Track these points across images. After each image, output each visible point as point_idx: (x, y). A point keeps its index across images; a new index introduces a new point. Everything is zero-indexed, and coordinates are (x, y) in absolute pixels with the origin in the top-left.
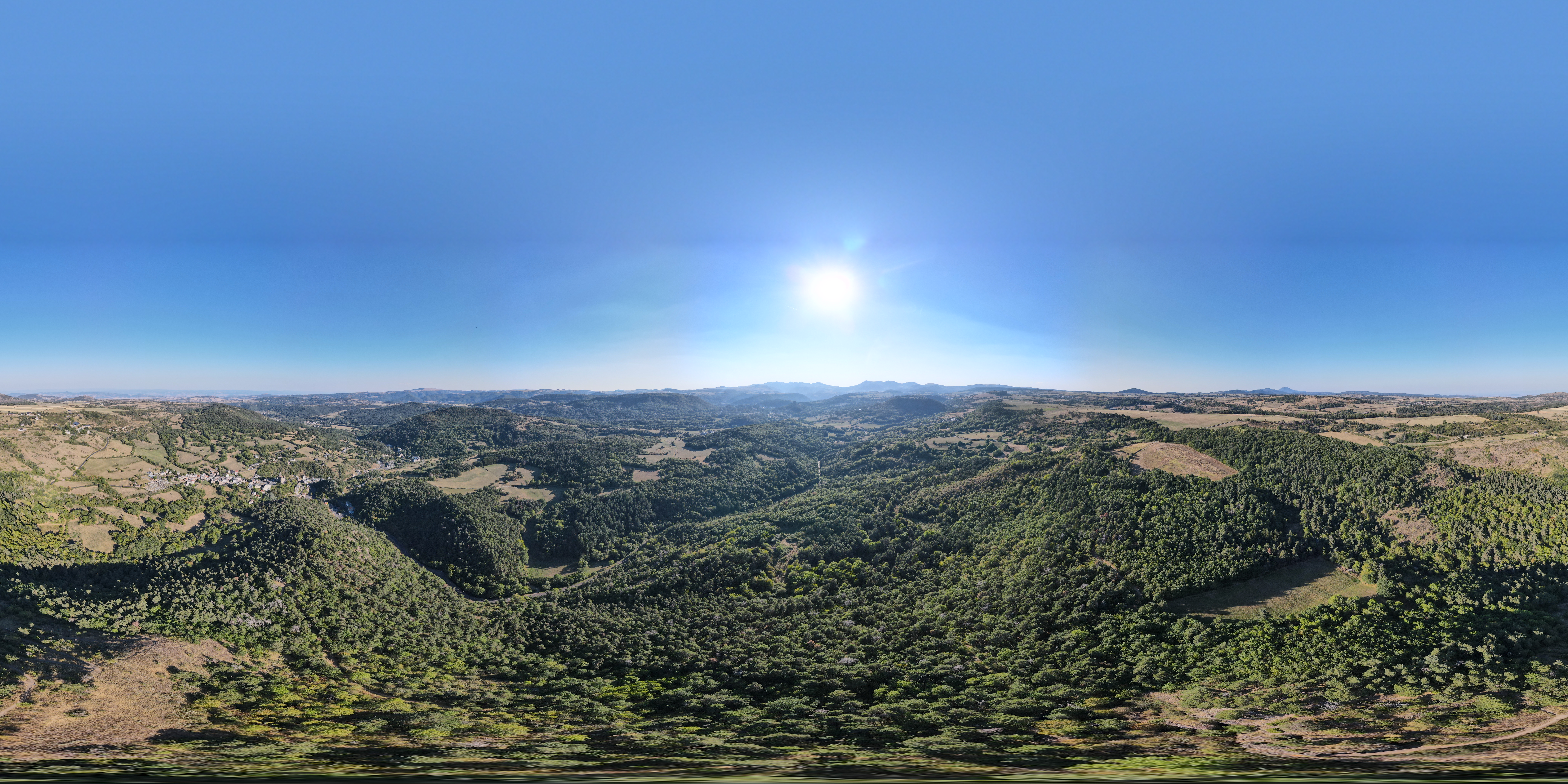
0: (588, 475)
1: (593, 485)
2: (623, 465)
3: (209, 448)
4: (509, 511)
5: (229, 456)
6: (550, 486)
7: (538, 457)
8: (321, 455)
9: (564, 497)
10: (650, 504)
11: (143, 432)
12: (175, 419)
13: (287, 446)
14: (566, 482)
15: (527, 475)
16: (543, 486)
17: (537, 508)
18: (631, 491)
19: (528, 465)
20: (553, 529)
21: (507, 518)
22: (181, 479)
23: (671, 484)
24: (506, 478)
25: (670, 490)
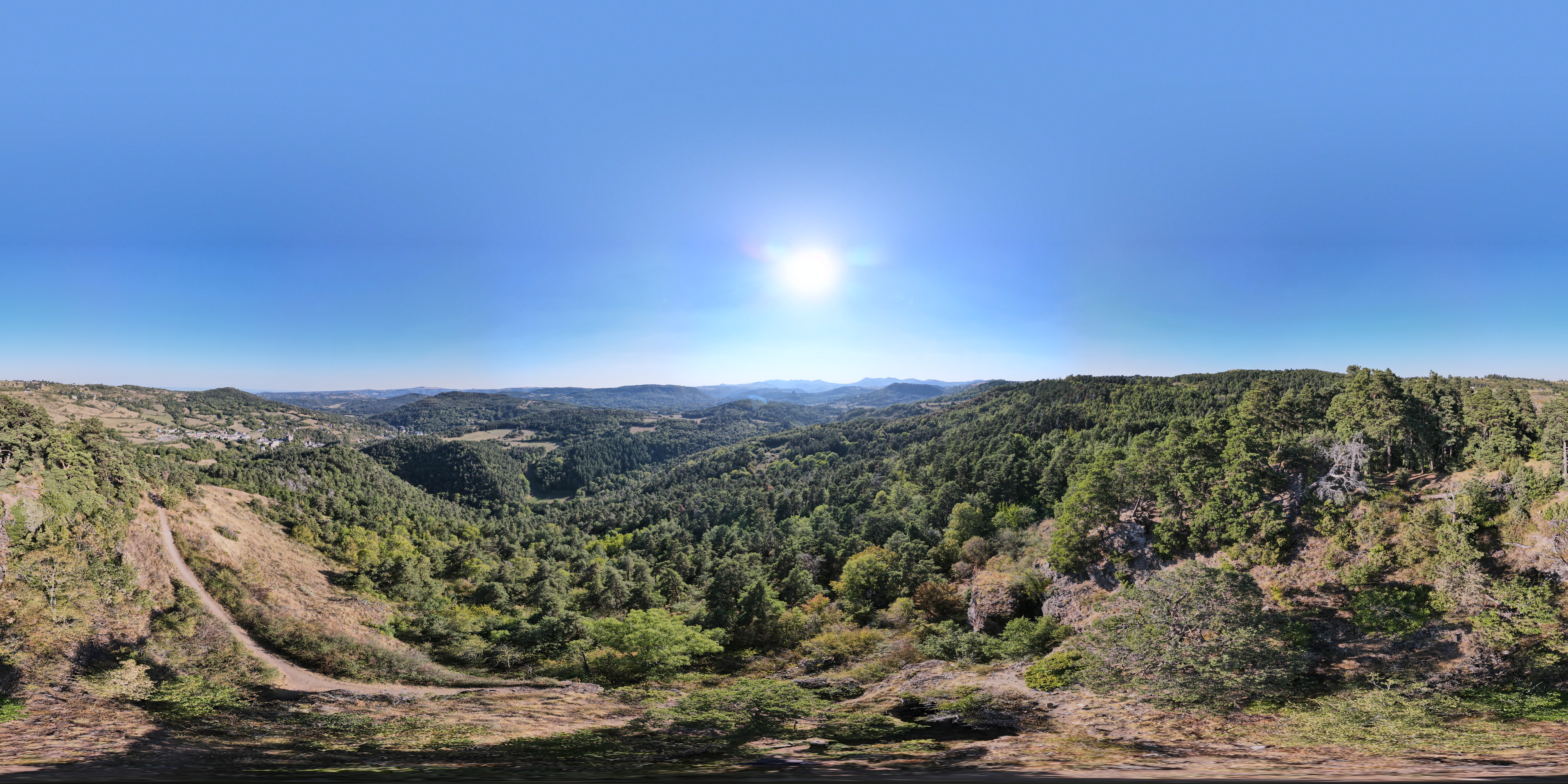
0: (586, 428)
1: (591, 436)
2: (621, 423)
3: (215, 416)
4: (511, 454)
5: (235, 422)
6: (552, 440)
7: (539, 421)
8: (326, 426)
9: (564, 445)
10: (646, 448)
11: (149, 403)
12: (180, 396)
13: (292, 417)
14: (565, 435)
15: (528, 434)
16: (544, 440)
17: (538, 453)
18: (627, 437)
19: (530, 428)
20: (553, 465)
21: (510, 458)
22: (190, 435)
23: (666, 434)
24: (506, 437)
25: (667, 438)
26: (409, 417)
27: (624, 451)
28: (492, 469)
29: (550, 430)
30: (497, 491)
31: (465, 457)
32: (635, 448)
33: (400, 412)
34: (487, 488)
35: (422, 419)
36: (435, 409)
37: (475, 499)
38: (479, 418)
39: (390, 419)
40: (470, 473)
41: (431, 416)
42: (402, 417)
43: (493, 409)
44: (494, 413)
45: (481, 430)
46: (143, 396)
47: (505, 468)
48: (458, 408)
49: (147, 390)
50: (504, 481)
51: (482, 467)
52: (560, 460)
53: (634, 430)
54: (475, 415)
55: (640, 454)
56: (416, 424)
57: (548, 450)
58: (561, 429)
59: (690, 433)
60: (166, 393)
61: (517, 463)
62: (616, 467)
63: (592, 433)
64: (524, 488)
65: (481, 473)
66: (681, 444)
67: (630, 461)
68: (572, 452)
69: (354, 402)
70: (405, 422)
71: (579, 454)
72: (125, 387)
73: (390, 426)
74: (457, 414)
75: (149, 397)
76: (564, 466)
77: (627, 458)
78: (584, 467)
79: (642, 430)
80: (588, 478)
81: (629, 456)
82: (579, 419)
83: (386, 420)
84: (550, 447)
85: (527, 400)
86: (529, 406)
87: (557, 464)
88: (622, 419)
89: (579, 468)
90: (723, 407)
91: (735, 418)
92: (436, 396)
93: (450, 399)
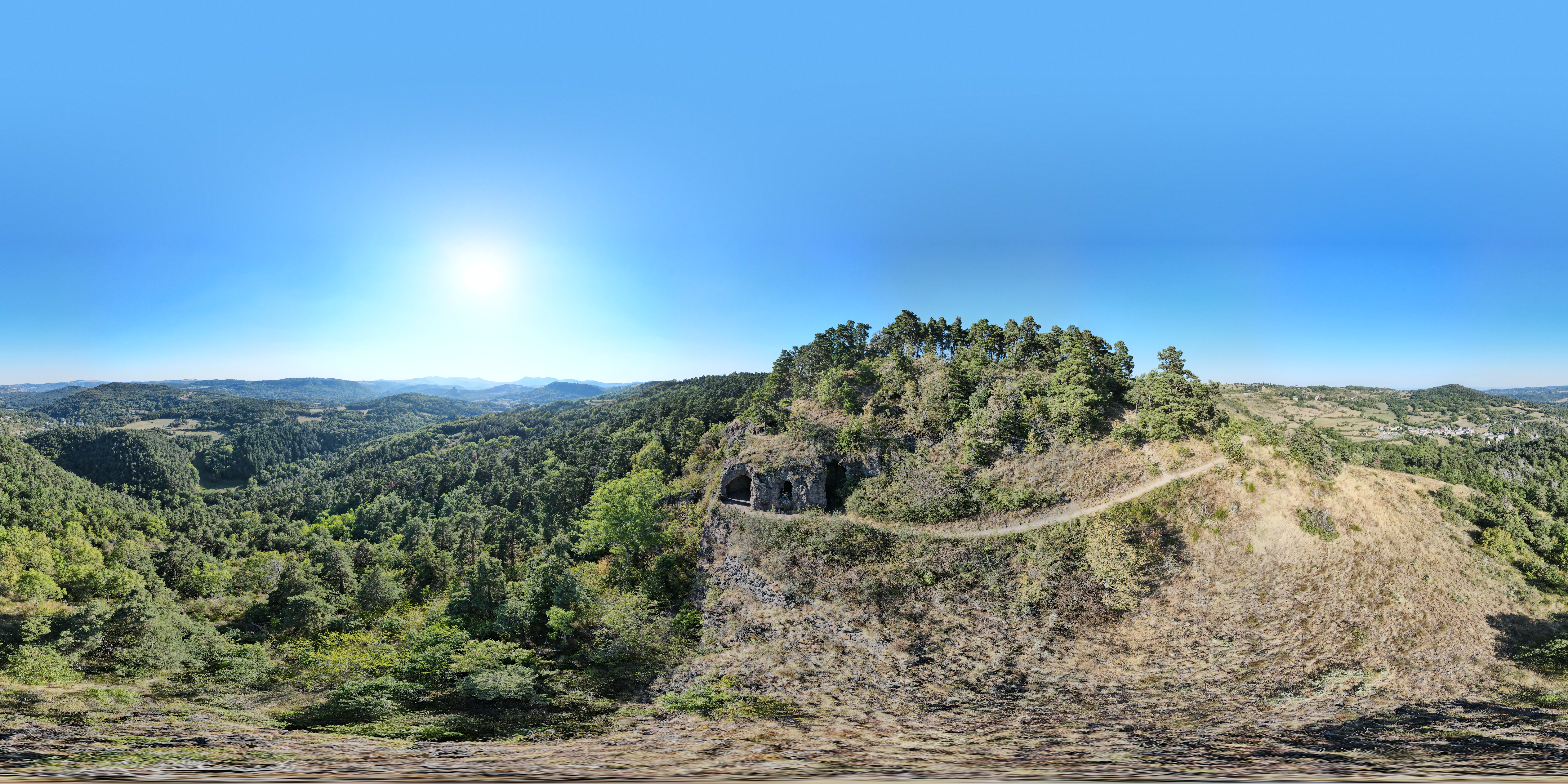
0: (253, 417)
1: (259, 425)
2: (287, 413)
4: (177, 442)
6: (217, 429)
7: (202, 410)
9: (231, 433)
10: (315, 437)
14: (231, 424)
15: (193, 423)
16: (208, 429)
17: (205, 442)
18: (297, 425)
19: (193, 417)
20: (222, 453)
21: (177, 446)
23: (335, 423)
24: (170, 426)
25: (334, 427)
26: (70, 409)
27: (294, 440)
28: (159, 458)
29: (215, 419)
30: (166, 481)
31: (131, 446)
32: (305, 437)
33: (60, 404)
34: (155, 477)
35: (83, 410)
36: (95, 401)
37: (144, 489)
38: (139, 408)
39: (50, 411)
40: (137, 462)
41: (91, 408)
42: (62, 409)
43: (153, 400)
44: (155, 403)
45: (143, 419)
47: (173, 457)
48: (119, 399)
50: (173, 470)
51: (149, 456)
52: (230, 448)
53: (301, 420)
54: (135, 406)
55: (310, 443)
56: (76, 415)
57: (214, 439)
58: (226, 418)
59: (358, 424)
61: (184, 451)
62: (286, 455)
63: (259, 422)
64: (193, 478)
65: (148, 462)
66: (350, 433)
67: (300, 449)
68: (241, 440)
69: (13, 396)
70: (65, 414)
71: (249, 442)
73: (50, 418)
74: (117, 405)
76: (233, 454)
77: (297, 447)
78: (255, 455)
79: (309, 419)
80: (259, 466)
81: (299, 444)
82: (244, 408)
83: (46, 412)
84: (216, 436)
85: (188, 391)
86: (190, 397)
87: (226, 453)
88: (288, 409)
89: (250, 456)
90: (388, 400)
91: (401, 410)
92: (96, 388)
93: (111, 390)
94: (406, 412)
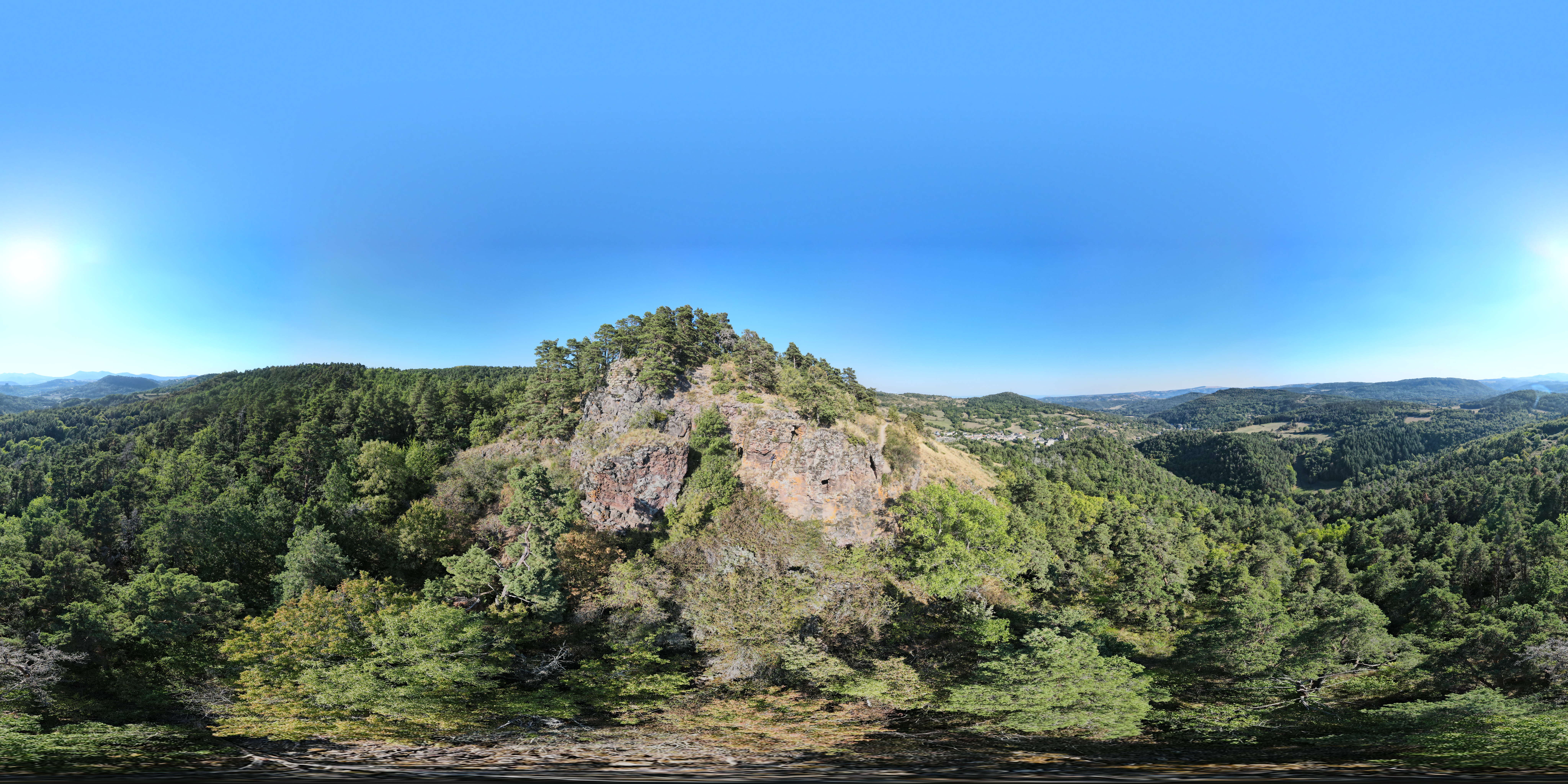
0: (1360, 419)
1: (1365, 427)
2: (1396, 414)
3: (993, 420)
4: (1281, 446)
5: (1013, 425)
6: (1325, 432)
7: (1313, 413)
8: (1103, 425)
9: (1336, 436)
10: (1419, 437)
11: (930, 409)
12: (960, 401)
13: (1069, 418)
14: (1338, 426)
15: (1301, 426)
16: (1317, 432)
17: (1309, 444)
18: (1401, 427)
19: (1304, 420)
20: (1321, 455)
21: (1278, 449)
22: (967, 437)
23: (1442, 423)
24: (1281, 429)
25: (1442, 428)
27: (1396, 441)
28: (1257, 459)
29: (1324, 421)
30: (1261, 482)
31: (1233, 449)
32: (1407, 438)
33: (1179, 411)
34: (1250, 478)
35: (1199, 415)
36: (1213, 406)
37: (1238, 489)
38: (1256, 413)
39: (1168, 417)
40: (1236, 463)
42: (1180, 415)
43: (1270, 404)
44: (1271, 407)
45: (1255, 424)
46: (923, 403)
47: (1272, 459)
48: (1236, 404)
49: (928, 397)
50: (1269, 472)
51: (1247, 458)
52: (1329, 450)
53: (1408, 420)
54: (1252, 410)
55: (1413, 444)
56: (1193, 421)
57: (1320, 441)
58: (1335, 421)
59: (1466, 422)
60: (946, 399)
61: (1284, 454)
62: (1387, 457)
63: (1366, 424)
64: (1289, 479)
65: (1246, 463)
66: (1456, 433)
67: (1402, 451)
68: (1342, 442)
69: (1135, 403)
70: (1183, 420)
71: (1348, 444)
72: (907, 395)
73: (1167, 424)
74: (1234, 410)
75: (930, 403)
76: (1333, 456)
77: (1399, 448)
78: (1352, 457)
79: (1416, 420)
80: (1356, 468)
81: (1401, 446)
82: (1354, 411)
83: (1164, 418)
84: (1321, 438)
85: (1305, 395)
86: (1307, 400)
87: (1325, 455)
88: (1399, 410)
89: (1347, 458)
90: (1503, 397)
91: (1516, 408)
92: (1214, 394)
93: (1228, 396)
94: (1518, 410)
